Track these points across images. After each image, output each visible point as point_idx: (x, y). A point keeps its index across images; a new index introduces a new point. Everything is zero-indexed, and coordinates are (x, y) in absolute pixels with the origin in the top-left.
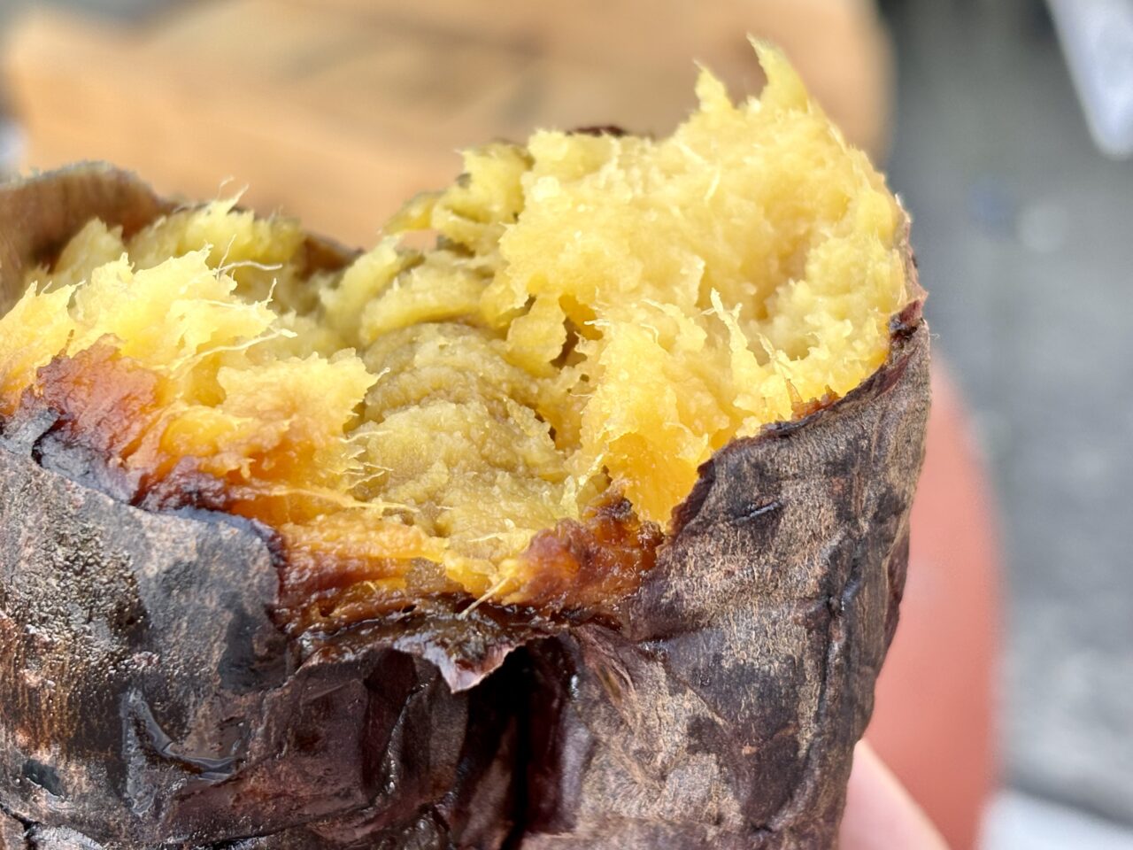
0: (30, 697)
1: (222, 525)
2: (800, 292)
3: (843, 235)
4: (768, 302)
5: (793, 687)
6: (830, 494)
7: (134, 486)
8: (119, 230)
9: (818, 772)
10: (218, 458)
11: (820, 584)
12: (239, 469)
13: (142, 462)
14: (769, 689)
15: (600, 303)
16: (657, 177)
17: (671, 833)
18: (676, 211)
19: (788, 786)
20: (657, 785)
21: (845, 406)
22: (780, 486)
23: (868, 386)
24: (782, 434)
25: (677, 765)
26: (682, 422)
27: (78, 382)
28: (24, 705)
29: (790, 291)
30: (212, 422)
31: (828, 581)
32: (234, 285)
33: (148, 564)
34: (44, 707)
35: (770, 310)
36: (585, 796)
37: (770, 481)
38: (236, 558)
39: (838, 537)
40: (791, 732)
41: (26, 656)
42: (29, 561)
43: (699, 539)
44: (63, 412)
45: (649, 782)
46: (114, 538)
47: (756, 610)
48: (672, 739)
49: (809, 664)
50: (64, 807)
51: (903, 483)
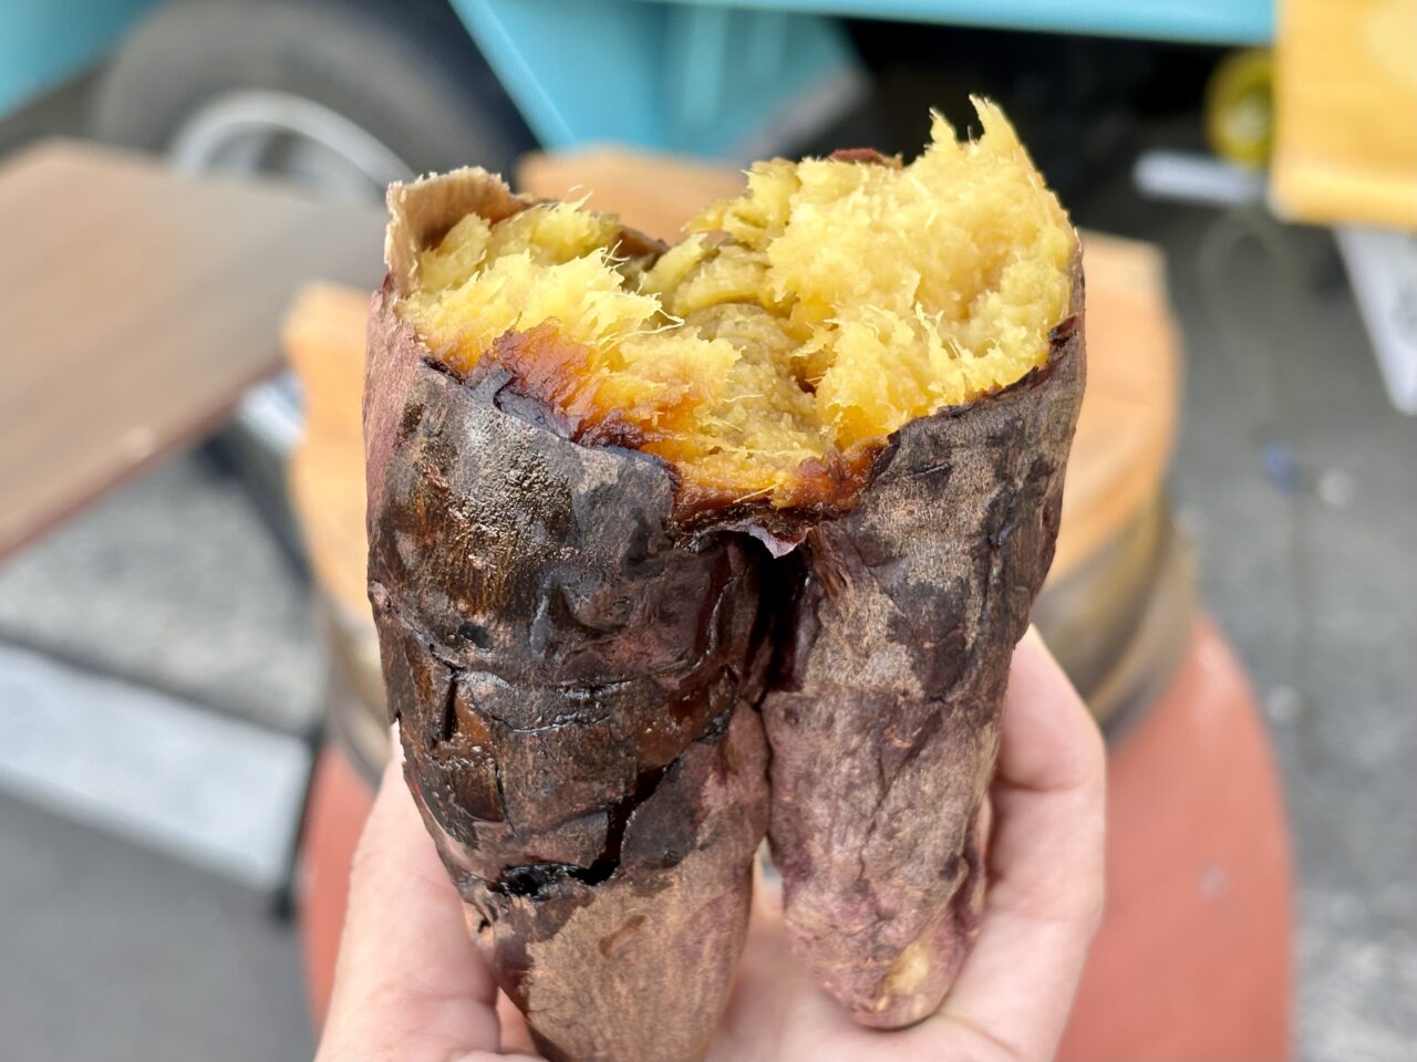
0: (474, 577)
1: (637, 459)
2: (993, 300)
3: (1028, 258)
4: (970, 305)
5: (962, 599)
6: (990, 459)
7: (574, 428)
8: (488, 221)
9: (980, 662)
10: (635, 410)
11: (981, 524)
12: (650, 420)
13: (579, 410)
14: (942, 601)
15: (838, 303)
16: (892, 204)
17: (873, 697)
18: (902, 234)
19: (958, 670)
20: (862, 661)
21: (1004, 396)
22: (950, 452)
23: (1023, 381)
24: (954, 414)
25: (878, 649)
26: (890, 402)
27: (526, 350)
28: (469, 581)
29: (986, 298)
30: (633, 385)
31: (988, 524)
32: (622, 279)
33: (581, 485)
34: (485, 584)
35: (971, 311)
36: (810, 667)
37: (942, 448)
38: (646, 483)
39: (996, 491)
40: (960, 631)
41: (475, 546)
42: (485, 478)
43: (888, 487)
44: (514, 372)
45: (857, 658)
46: (557, 464)
47: (933, 544)
48: (875, 629)
49: (974, 583)
50: (488, 656)
51: (1052, 453)
